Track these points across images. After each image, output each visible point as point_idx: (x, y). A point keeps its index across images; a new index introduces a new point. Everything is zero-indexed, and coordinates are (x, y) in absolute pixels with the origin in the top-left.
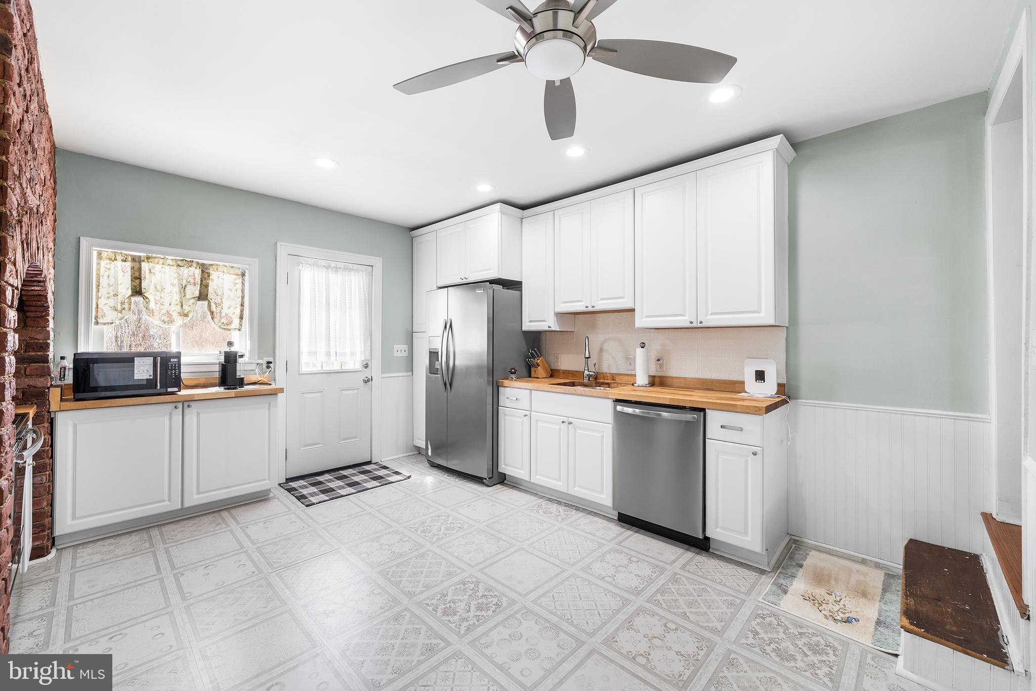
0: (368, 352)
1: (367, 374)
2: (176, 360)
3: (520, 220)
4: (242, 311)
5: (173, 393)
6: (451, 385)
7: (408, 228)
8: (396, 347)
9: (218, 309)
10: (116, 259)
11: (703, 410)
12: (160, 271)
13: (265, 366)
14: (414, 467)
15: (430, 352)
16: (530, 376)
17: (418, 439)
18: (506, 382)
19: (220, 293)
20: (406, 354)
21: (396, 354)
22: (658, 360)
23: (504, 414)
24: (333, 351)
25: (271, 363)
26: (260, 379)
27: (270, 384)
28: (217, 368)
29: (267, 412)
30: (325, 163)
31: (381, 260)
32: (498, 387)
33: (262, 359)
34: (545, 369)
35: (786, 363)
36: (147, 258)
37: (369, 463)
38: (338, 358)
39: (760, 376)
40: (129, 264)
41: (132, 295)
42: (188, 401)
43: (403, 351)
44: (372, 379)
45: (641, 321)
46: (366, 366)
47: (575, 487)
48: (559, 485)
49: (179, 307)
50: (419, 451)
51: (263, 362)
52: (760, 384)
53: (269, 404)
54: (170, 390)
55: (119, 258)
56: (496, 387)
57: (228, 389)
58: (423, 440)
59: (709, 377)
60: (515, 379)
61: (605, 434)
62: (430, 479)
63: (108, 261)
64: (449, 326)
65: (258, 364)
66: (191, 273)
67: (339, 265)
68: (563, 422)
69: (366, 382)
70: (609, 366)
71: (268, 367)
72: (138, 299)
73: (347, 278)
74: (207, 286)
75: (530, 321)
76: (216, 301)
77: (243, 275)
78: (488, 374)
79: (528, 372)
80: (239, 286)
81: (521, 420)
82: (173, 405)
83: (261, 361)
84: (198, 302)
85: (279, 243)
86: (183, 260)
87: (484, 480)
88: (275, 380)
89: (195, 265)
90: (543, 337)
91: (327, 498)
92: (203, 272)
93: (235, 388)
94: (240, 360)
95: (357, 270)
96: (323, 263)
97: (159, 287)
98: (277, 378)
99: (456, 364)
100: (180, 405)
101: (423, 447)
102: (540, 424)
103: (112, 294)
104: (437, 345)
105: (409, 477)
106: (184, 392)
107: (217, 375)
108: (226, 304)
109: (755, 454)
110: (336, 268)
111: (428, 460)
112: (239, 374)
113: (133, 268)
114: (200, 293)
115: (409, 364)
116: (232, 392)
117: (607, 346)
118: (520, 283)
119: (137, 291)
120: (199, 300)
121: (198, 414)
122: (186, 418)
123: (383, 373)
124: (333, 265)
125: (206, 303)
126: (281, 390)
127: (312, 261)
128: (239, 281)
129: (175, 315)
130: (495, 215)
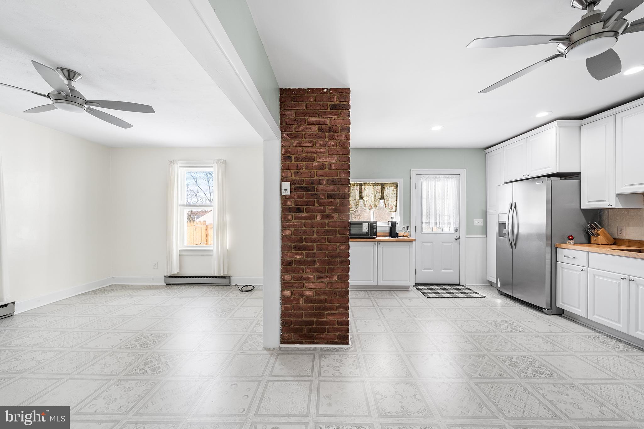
0: (457, 223)
1: (457, 235)
2: (375, 224)
3: (578, 128)
4: (396, 203)
5: (374, 238)
6: (515, 244)
7: (484, 148)
8: (475, 220)
9: (388, 203)
10: (355, 186)
12: (368, 189)
13: (406, 228)
14: (487, 292)
15: (499, 223)
16: (589, 242)
17: (490, 276)
18: (564, 245)
19: (388, 196)
20: (482, 224)
21: (475, 224)
23: (562, 268)
24: (438, 222)
25: (409, 227)
26: (404, 234)
27: (409, 237)
28: (388, 229)
29: (408, 250)
30: (436, 128)
31: (465, 170)
32: (556, 248)
33: (405, 225)
34: (606, 238)
36: (364, 184)
37: (459, 285)
38: (440, 225)
40: (358, 187)
41: (360, 199)
42: (379, 242)
43: (480, 222)
44: (460, 238)
46: (457, 231)
47: (637, 330)
48: (621, 327)
49: (374, 202)
50: (491, 284)
51: (405, 226)
53: (409, 246)
54: (373, 236)
55: (356, 185)
56: (554, 249)
57: (393, 238)
58: (495, 278)
60: (572, 243)
62: (500, 301)
63: (353, 187)
64: (514, 207)
65: (403, 227)
66: (378, 188)
67: (441, 176)
68: (623, 279)
69: (456, 239)
71: (408, 229)
72: (361, 200)
73: (445, 183)
74: (383, 193)
75: (589, 202)
76: (387, 199)
77: (397, 187)
78: (547, 240)
79: (589, 239)
80: (395, 192)
81: (578, 273)
82: (374, 243)
83: (404, 226)
84: (381, 200)
85: (412, 170)
86: (375, 183)
87: (543, 310)
88: (410, 235)
89: (379, 185)
91: (437, 296)
92: (382, 187)
93: (396, 238)
94: (397, 225)
95: (451, 178)
96: (433, 176)
97: (367, 195)
98: (411, 235)
99: (519, 231)
100: (376, 243)
101: (494, 282)
102: (598, 278)
103: (354, 199)
104: (504, 219)
105: (485, 297)
106: (378, 238)
107: (388, 232)
108: (390, 201)
110: (440, 178)
111: (498, 290)
112: (397, 232)
113: (360, 189)
114: (381, 197)
115: (484, 231)
116: (394, 239)
118: (579, 174)
119: (361, 197)
120: (381, 199)
121: (382, 247)
122: (378, 248)
123: (466, 234)
124: (438, 176)
125: (383, 200)
126: (415, 240)
127: (427, 176)
128: (395, 190)
129: (373, 206)
130: (553, 130)
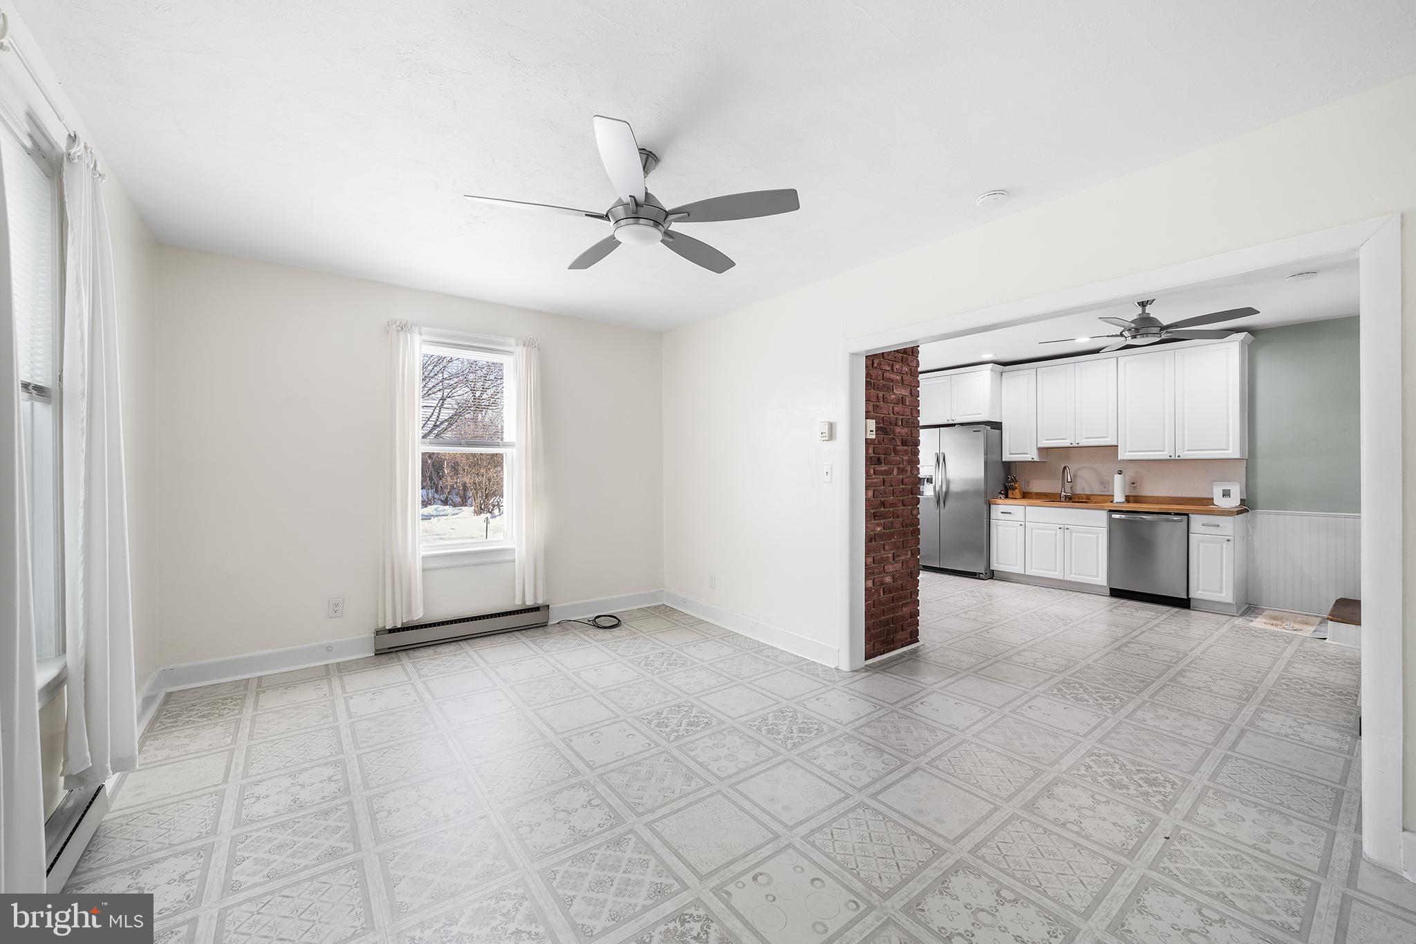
3: (1000, 374)
11: (1187, 515)
16: (1007, 497)
22: (1133, 484)
32: (990, 504)
34: (1020, 491)
35: (1246, 485)
39: (1226, 494)
45: (1123, 455)
47: (1071, 574)
48: (1057, 575)
52: (1226, 499)
59: (1180, 496)
60: (998, 497)
61: (1100, 536)
64: (942, 458)
68: (1060, 528)
70: (1083, 489)
75: (1010, 454)
78: (984, 494)
79: (1006, 492)
81: (1015, 529)
90: (1014, 466)
99: (950, 487)
102: (1034, 531)
109: (1228, 541)
117: (1079, 473)
118: (1001, 423)
130: (986, 372)
